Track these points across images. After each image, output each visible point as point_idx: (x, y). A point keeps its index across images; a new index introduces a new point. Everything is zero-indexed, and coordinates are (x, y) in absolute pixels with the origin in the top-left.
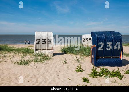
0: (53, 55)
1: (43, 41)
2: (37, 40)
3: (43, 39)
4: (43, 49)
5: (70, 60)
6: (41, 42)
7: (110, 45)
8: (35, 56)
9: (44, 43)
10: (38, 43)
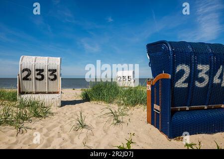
0: (59, 104)
1: (38, 74)
2: (23, 71)
3: (37, 70)
5: (96, 116)
6: (33, 76)
7: (206, 73)
8: (18, 107)
9: (39, 77)
10: (26, 78)
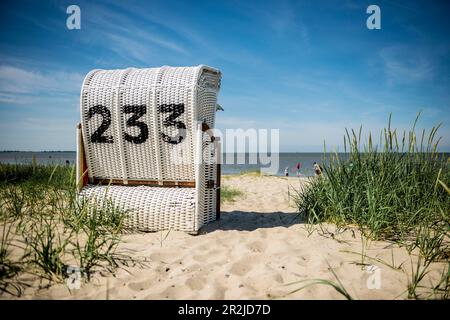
0: (193, 224)
1: (131, 123)
2: (90, 114)
4: (136, 176)
6: (116, 130)
9: (135, 131)
